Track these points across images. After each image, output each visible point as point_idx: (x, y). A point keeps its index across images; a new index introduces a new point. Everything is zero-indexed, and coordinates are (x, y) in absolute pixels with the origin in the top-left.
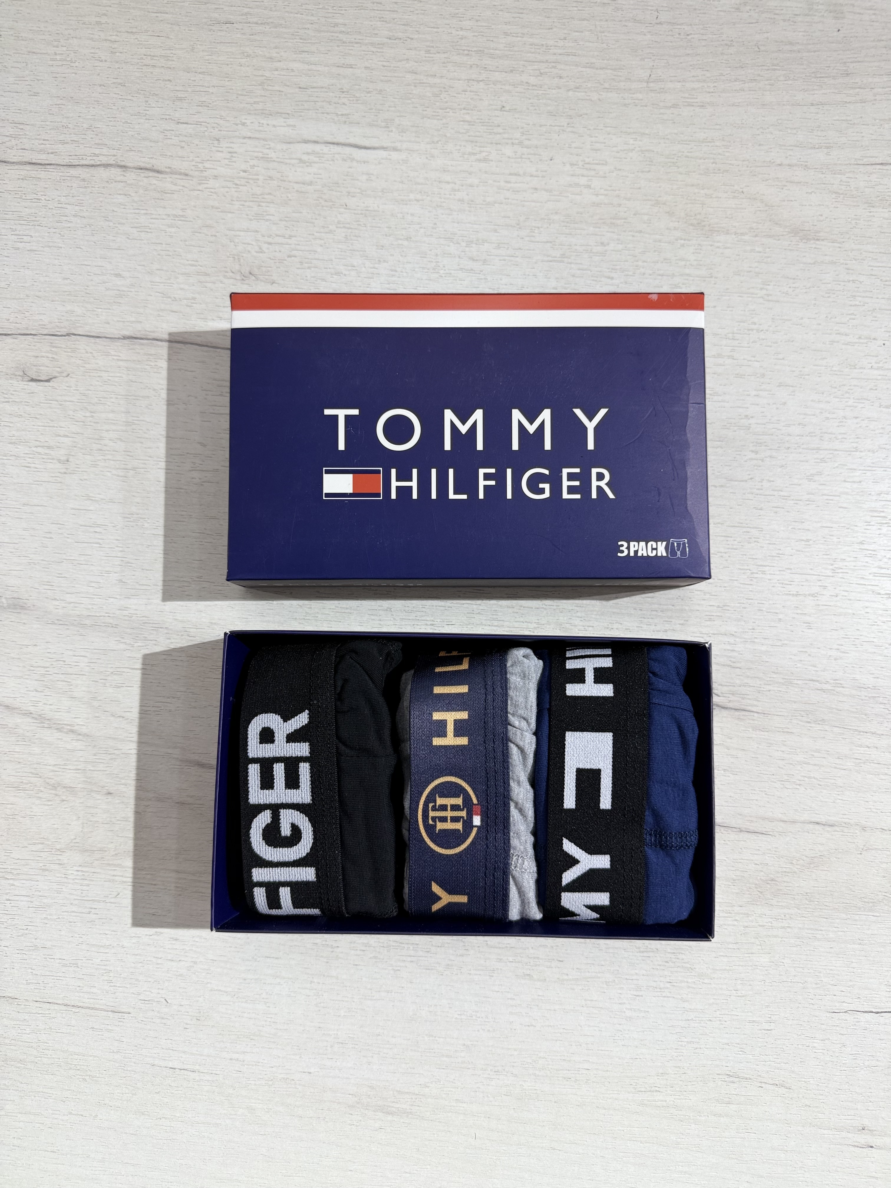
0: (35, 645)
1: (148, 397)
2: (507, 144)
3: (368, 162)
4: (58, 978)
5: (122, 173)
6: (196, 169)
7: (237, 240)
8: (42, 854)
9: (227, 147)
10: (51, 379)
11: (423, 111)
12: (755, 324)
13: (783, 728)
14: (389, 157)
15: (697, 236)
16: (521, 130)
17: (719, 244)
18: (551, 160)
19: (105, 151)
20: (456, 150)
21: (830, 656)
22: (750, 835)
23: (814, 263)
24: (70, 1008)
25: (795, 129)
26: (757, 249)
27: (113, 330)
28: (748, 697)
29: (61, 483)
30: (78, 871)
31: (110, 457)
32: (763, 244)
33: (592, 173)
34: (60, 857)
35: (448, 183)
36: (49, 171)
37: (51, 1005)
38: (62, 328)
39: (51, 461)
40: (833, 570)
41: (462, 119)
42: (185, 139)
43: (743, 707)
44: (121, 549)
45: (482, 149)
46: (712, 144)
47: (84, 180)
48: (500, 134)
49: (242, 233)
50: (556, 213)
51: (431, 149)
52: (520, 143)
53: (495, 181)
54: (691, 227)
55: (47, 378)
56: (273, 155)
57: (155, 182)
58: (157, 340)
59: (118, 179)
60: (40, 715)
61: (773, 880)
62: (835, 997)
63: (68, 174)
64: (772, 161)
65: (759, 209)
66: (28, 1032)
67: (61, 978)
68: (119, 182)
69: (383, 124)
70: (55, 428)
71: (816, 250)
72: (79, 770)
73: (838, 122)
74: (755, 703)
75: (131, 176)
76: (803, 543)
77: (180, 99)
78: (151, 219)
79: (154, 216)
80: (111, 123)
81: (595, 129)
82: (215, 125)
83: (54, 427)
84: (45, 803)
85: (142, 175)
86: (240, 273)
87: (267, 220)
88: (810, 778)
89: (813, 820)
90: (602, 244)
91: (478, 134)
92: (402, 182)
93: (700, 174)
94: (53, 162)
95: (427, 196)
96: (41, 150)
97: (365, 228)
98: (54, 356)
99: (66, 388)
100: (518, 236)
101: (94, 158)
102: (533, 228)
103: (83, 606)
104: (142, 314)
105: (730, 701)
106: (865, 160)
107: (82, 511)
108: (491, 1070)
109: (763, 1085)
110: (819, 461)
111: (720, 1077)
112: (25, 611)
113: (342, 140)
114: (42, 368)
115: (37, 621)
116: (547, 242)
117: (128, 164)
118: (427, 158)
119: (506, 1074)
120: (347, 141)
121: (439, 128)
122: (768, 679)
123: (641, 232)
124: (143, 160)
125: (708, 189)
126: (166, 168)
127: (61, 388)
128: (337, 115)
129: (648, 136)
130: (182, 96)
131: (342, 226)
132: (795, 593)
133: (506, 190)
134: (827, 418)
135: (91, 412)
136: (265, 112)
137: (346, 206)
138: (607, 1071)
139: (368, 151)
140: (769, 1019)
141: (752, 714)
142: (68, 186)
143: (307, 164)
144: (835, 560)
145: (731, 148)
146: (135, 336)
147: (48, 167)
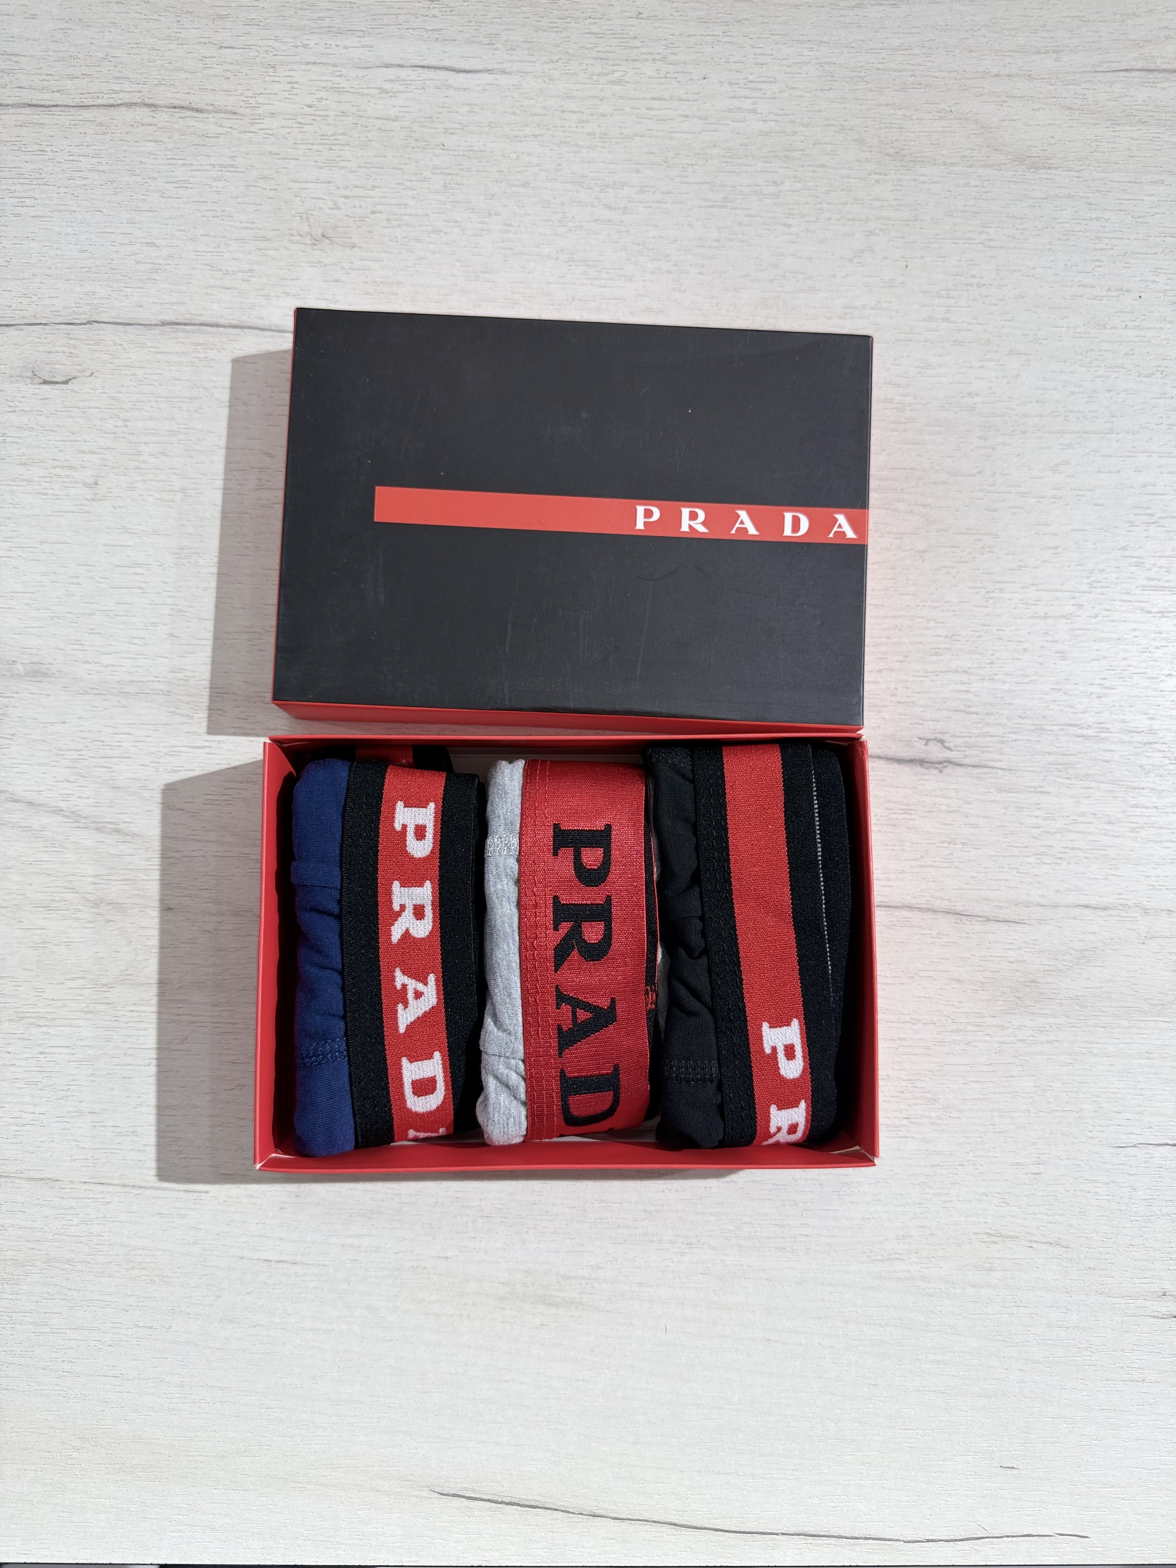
0: (64, 723)
1: (197, 398)
2: (647, 60)
3: (469, 89)
4: (113, 1151)
5: (151, 114)
6: (247, 105)
7: (303, 195)
8: (84, 992)
9: (285, 77)
10: (70, 380)
11: (537, 21)
12: (974, 277)
13: (1035, 788)
14: (495, 82)
15: (896, 168)
16: (664, 42)
17: (923, 178)
18: (704, 78)
19: (127, 86)
20: (582, 70)
21: (1092, 693)
22: (1000, 924)
23: (1046, 198)
24: (128, 1190)
25: (1014, 29)
26: (973, 183)
27: (147, 315)
28: (989, 749)
29: (88, 512)
30: (132, 1011)
31: (150, 477)
32: (981, 176)
33: (758, 94)
34: (107, 995)
35: (574, 112)
36: (54, 115)
37: (105, 1186)
38: (81, 314)
39: (74, 485)
40: (1090, 584)
41: (588, 31)
42: (230, 67)
43: (984, 763)
44: (170, 594)
45: (615, 68)
46: (909, 52)
47: (101, 124)
48: (637, 48)
49: (310, 185)
50: (714, 146)
51: (550, 69)
52: (664, 59)
53: (634, 108)
54: (888, 158)
55: (64, 379)
56: (345, 84)
57: (194, 124)
58: (206, 325)
59: (146, 121)
60: (73, 812)
61: (1032, 981)
62: (1119, 1127)
63: (80, 118)
64: (987, 71)
65: (973, 132)
66: (76, 1223)
67: (116, 1151)
68: (147, 125)
69: (486, 41)
70: (77, 443)
71: (1048, 181)
72: (127, 880)
73: (1067, 19)
74: (998, 757)
75: (163, 117)
76: (1051, 551)
77: (222, 17)
78: (191, 170)
79: (194, 168)
80: (134, 51)
81: (758, 38)
82: (270, 49)
83: (76, 441)
84: (86, 925)
85: (177, 115)
86: (309, 236)
87: (342, 168)
88: (1073, 849)
89: (1080, 903)
90: (775, 183)
91: (609, 49)
92: (514, 114)
93: (896, 90)
94: (60, 103)
95: (548, 130)
96: (43, 88)
97: (469, 173)
98: (72, 351)
99: (89, 391)
100: (667, 176)
101: (113, 96)
102: (685, 166)
103: (123, 669)
104: (185, 293)
105: (966, 756)
106: (1105, 66)
107: (118, 548)
108: (682, 1243)
109: (1033, 1245)
110: (1064, 447)
111: (978, 1236)
112: (49, 679)
113: (434, 63)
114: (57, 366)
115: (64, 691)
116: (704, 183)
117: (157, 102)
118: (545, 82)
119: (701, 1246)
120: (441, 64)
121: (559, 42)
122: (1015, 726)
123: (823, 166)
124: (177, 96)
125: (907, 109)
126: (207, 105)
127: (83, 391)
128: (426, 30)
129: (826, 45)
130: (224, 13)
131: (439, 171)
132: (1042, 615)
133: (649, 119)
134: (1073, 393)
135: (124, 421)
136: (332, 29)
137: (443, 145)
138: (832, 1236)
139: (469, 75)
140: (1036, 1160)
141: (995, 771)
142: (80, 133)
143: (391, 94)
144: (1092, 572)
145: (933, 56)
146: (177, 321)
147: (54, 109)
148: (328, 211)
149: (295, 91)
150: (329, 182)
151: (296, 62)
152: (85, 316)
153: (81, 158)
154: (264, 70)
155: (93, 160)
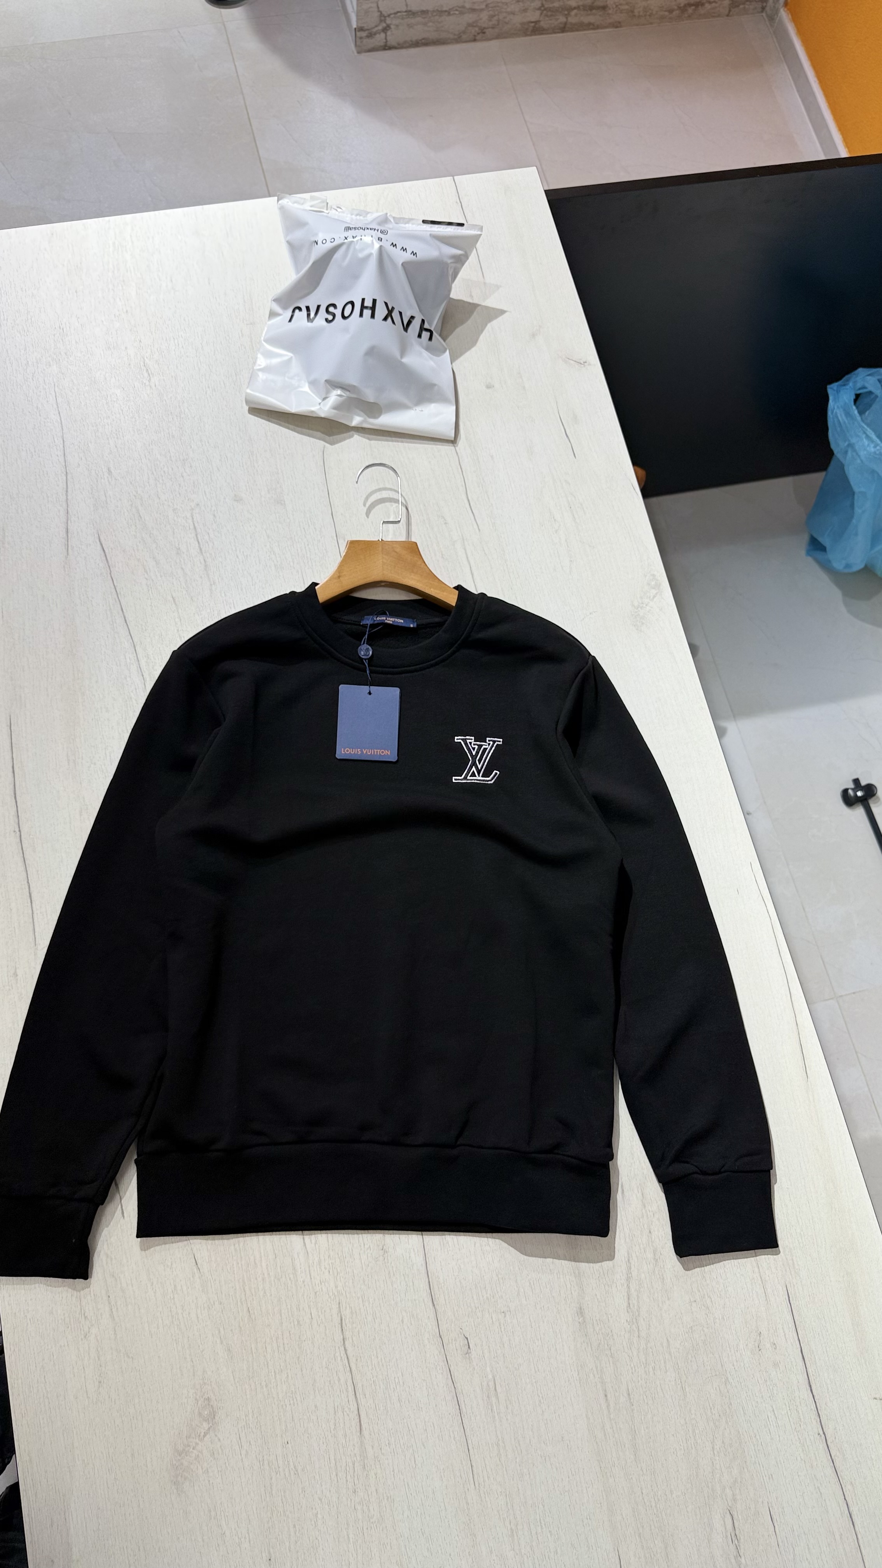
148: (372, 1250)
149: (324, 1280)
150: (360, 1254)
151: (312, 1284)
152: (439, 1339)
153: (373, 1364)
154: (318, 1297)
155: (373, 1358)
